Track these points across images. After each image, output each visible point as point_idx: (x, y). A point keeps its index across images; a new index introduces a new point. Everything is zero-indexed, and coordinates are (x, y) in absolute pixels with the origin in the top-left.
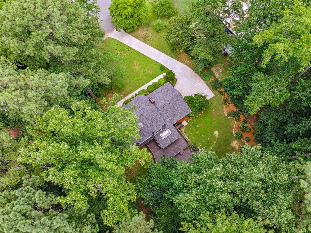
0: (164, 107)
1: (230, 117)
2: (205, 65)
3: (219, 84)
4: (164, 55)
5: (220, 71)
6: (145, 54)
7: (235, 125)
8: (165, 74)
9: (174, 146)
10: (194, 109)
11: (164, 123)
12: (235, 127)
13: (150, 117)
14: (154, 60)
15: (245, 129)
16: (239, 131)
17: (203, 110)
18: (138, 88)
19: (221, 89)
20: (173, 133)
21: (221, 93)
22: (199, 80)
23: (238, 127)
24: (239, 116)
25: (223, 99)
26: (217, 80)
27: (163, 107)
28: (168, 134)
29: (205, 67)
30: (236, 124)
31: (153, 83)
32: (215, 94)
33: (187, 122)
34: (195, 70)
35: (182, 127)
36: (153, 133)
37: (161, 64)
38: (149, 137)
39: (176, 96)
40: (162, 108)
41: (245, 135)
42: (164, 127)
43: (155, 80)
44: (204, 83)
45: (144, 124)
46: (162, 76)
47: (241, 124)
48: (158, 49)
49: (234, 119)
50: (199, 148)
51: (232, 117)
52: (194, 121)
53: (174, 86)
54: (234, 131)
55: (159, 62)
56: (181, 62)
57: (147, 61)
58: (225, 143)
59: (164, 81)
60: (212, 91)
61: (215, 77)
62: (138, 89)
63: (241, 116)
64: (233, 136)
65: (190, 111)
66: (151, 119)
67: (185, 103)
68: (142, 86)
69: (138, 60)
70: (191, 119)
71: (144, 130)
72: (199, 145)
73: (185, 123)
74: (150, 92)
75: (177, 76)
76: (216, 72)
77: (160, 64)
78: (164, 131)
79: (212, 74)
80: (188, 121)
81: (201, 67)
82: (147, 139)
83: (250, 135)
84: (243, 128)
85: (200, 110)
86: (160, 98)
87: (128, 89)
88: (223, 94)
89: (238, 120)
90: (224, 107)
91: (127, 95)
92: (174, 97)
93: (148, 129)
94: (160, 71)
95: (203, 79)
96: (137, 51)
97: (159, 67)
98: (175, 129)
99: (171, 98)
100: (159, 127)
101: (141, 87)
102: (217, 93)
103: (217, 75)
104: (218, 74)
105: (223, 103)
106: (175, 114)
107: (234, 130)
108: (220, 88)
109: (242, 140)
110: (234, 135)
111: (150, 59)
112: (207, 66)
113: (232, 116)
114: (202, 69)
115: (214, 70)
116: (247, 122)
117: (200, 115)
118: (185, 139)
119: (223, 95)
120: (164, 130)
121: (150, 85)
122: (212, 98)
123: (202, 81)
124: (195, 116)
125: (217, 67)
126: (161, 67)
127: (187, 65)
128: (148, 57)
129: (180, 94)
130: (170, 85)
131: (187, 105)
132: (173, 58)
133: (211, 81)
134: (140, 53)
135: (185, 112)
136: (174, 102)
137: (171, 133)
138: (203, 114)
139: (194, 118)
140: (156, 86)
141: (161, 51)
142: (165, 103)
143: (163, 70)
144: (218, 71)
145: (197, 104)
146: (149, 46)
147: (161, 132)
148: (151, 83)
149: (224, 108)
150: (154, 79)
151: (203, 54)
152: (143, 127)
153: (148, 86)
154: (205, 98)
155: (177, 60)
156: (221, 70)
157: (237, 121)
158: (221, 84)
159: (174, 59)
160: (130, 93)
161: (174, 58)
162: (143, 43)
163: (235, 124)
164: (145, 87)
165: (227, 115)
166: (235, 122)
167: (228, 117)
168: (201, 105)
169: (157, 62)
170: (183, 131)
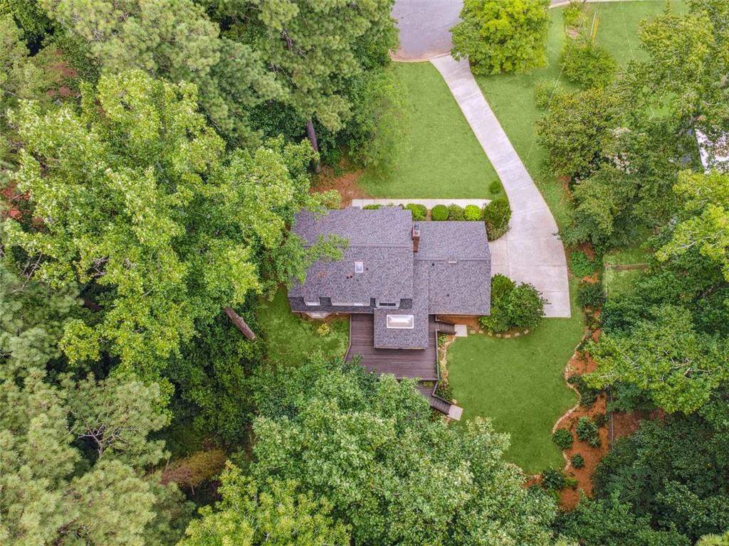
0: (435, 264)
1: (572, 387)
2: (590, 236)
3: (596, 298)
4: (520, 163)
5: (622, 274)
6: (479, 136)
7: (571, 411)
8: (488, 202)
9: (402, 360)
10: (500, 312)
11: (410, 296)
12: (567, 415)
13: (389, 263)
14: (489, 161)
15: (586, 435)
16: (572, 431)
17: (521, 332)
18: (417, 197)
19: (596, 315)
20: (416, 331)
21: (589, 320)
22: (559, 264)
23: (574, 421)
24: (595, 400)
25: (584, 337)
26: (599, 288)
27: (433, 265)
28: (403, 324)
29: (588, 239)
30: (575, 411)
31: (453, 206)
32: (573, 313)
33: (468, 333)
34: (563, 233)
35: (452, 334)
36: (373, 301)
37: (499, 179)
38: (362, 305)
39: (478, 259)
40: (431, 264)
41: (578, 449)
42: (406, 305)
43: (462, 203)
44: (566, 276)
45: (367, 269)
46: (481, 203)
47: (585, 418)
48: (514, 143)
49: (581, 397)
50: (455, 401)
51: (575, 390)
52: (486, 340)
53: (490, 240)
54: (558, 422)
55: (498, 171)
56: (546, 200)
57: (475, 154)
58: (520, 433)
59: (477, 216)
60: (571, 304)
61: (601, 278)
62: (415, 198)
63: (601, 402)
64: (550, 431)
65: (487, 311)
66: (389, 269)
67: (487, 286)
68: (427, 198)
69: (456, 142)
70: (481, 332)
71: (360, 282)
72: (459, 394)
73: (461, 331)
74: (433, 219)
75: (515, 220)
76: (611, 271)
77: (498, 176)
78: (401, 313)
79: (599, 268)
80: (473, 332)
81: (578, 234)
82: (356, 304)
83: (590, 458)
84: (585, 429)
85: (512, 325)
86: (441, 242)
87: (394, 186)
88: (593, 326)
89: (587, 405)
90: (574, 355)
91: (385, 197)
92: (470, 259)
93: (369, 285)
94: (487, 192)
95: (569, 266)
96: (468, 123)
97: (490, 182)
98: (426, 324)
99: (462, 257)
100: (394, 298)
101: (422, 198)
102: (580, 315)
103: (609, 276)
104: (612, 277)
105: (578, 346)
106: (448, 296)
107: (560, 419)
108: (595, 309)
109: (565, 456)
110: (554, 432)
111: (484, 153)
112: (595, 241)
113: (578, 388)
114: (578, 240)
115: (609, 260)
116: (606, 425)
117: (509, 336)
118: (436, 362)
119: (590, 329)
120: (402, 310)
121: (443, 207)
122: (560, 319)
123: (565, 269)
124: (495, 333)
125: (622, 260)
126: (495, 183)
127: (554, 215)
128: (481, 147)
129: (490, 261)
130: (483, 231)
131: (489, 294)
132: (534, 180)
133: (586, 282)
134: (471, 129)
135: (474, 305)
136: (465, 269)
137: (413, 328)
138: (515, 338)
139: (490, 334)
140: (453, 215)
141: (518, 152)
142: (442, 259)
143: (492, 192)
144: (617, 269)
145: (510, 305)
146: (499, 125)
147: (394, 312)
148: (447, 203)
149: (573, 358)
150: (461, 198)
151: (594, 202)
152: (361, 275)
153: (438, 206)
154: (541, 307)
155: (540, 190)
156: (626, 271)
157: (581, 405)
158: (602, 300)
159: (534, 184)
160: (393, 196)
161: (537, 184)
162: (492, 114)
163: (574, 409)
164: (429, 204)
165: (567, 378)
166: (577, 406)
167: (567, 383)
168: (518, 313)
169: (494, 170)
170: (447, 344)
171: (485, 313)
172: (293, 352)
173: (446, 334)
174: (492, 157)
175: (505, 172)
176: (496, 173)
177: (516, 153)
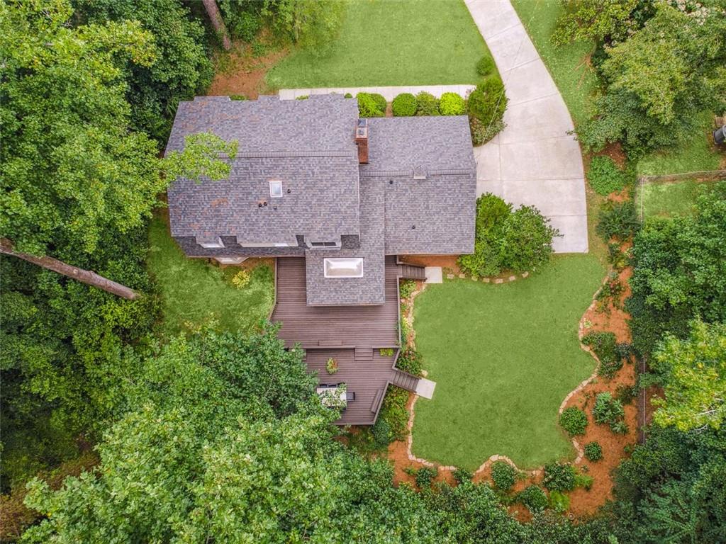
0: (394, 181)
1: (587, 349)
2: (624, 132)
3: (628, 224)
4: (521, 29)
5: (664, 188)
7: (585, 383)
8: (473, 88)
9: (350, 320)
10: (489, 250)
11: (357, 231)
12: (580, 388)
13: (321, 181)
14: (476, 27)
15: (607, 418)
16: (587, 410)
17: (518, 275)
18: (372, 83)
19: (624, 247)
20: (368, 280)
21: (614, 256)
22: (573, 176)
23: (591, 396)
24: (620, 367)
25: (606, 280)
26: (632, 210)
27: (391, 182)
28: (350, 271)
29: (622, 137)
30: (591, 383)
31: (423, 94)
32: (591, 247)
33: (444, 278)
34: (581, 131)
35: (421, 280)
36: (300, 238)
37: (490, 53)
38: (285, 245)
39: (458, 172)
40: (387, 182)
41: (594, 434)
42: (350, 244)
43: (436, 91)
44: (583, 193)
45: (289, 192)
46: (463, 91)
47: (608, 395)
49: (599, 363)
50: (425, 373)
51: (593, 354)
52: (469, 286)
53: (475, 144)
54: (567, 399)
55: (489, 42)
56: (557, 82)
57: (456, 17)
58: (515, 414)
59: (458, 108)
60: (589, 233)
61: (633, 195)
62: (369, 85)
63: (628, 370)
64: (556, 410)
65: (469, 248)
66: (322, 191)
67: (470, 210)
68: (386, 85)
70: (462, 276)
71: (279, 211)
72: (429, 364)
73: (434, 275)
74: (395, 114)
75: (512, 113)
76: (648, 184)
77: (488, 50)
78: (346, 256)
79: (632, 181)
80: (450, 276)
81: (608, 129)
82: (277, 245)
83: (611, 448)
84: (606, 411)
85: (505, 266)
86: (404, 147)
87: (339, 69)
88: (620, 264)
89: (608, 373)
90: (592, 306)
91: (326, 85)
92: (446, 172)
93: (293, 215)
94: (472, 74)
95: (588, 178)
97: (478, 59)
98: (380, 271)
99: (434, 168)
100: (331, 234)
101: (380, 85)
102: (603, 250)
103: (645, 192)
104: (649, 192)
105: (598, 292)
106: (414, 228)
107: (571, 395)
108: (623, 238)
109: (576, 444)
110: (561, 412)
112: (631, 139)
113: (596, 351)
114: (607, 139)
115: (646, 168)
116: (634, 402)
117: (501, 281)
118: (397, 322)
119: (615, 267)
120: (346, 251)
121: (409, 96)
122: (572, 255)
123: (582, 183)
124: (481, 277)
125: (664, 168)
126: (484, 59)
127: (568, 105)
129: (475, 175)
130: (467, 130)
131: (473, 223)
132: (541, 53)
133: (610, 201)
135: (451, 240)
136: (438, 187)
137: (362, 276)
138: (510, 284)
139: (474, 279)
140: (423, 108)
141: (518, 13)
142: (405, 173)
143: (480, 74)
144: (657, 180)
145: (504, 240)
147: (334, 254)
148: (415, 91)
149: (590, 309)
150: (436, 84)
151: (644, 71)
152: (281, 200)
153: (401, 95)
154: (548, 238)
155: (549, 69)
156: (670, 184)
157: (600, 374)
158: (636, 227)
159: (540, 62)
160: (338, 83)
161: (544, 60)
163: (590, 380)
164: (389, 93)
165: (581, 337)
166: (594, 376)
167: (582, 344)
168: (516, 250)
169: (483, 41)
170: (414, 294)
171: (467, 251)
172: (199, 311)
173: (414, 280)
174: (480, 20)
175: (500, 42)
176: (486, 46)
177: (515, 14)
